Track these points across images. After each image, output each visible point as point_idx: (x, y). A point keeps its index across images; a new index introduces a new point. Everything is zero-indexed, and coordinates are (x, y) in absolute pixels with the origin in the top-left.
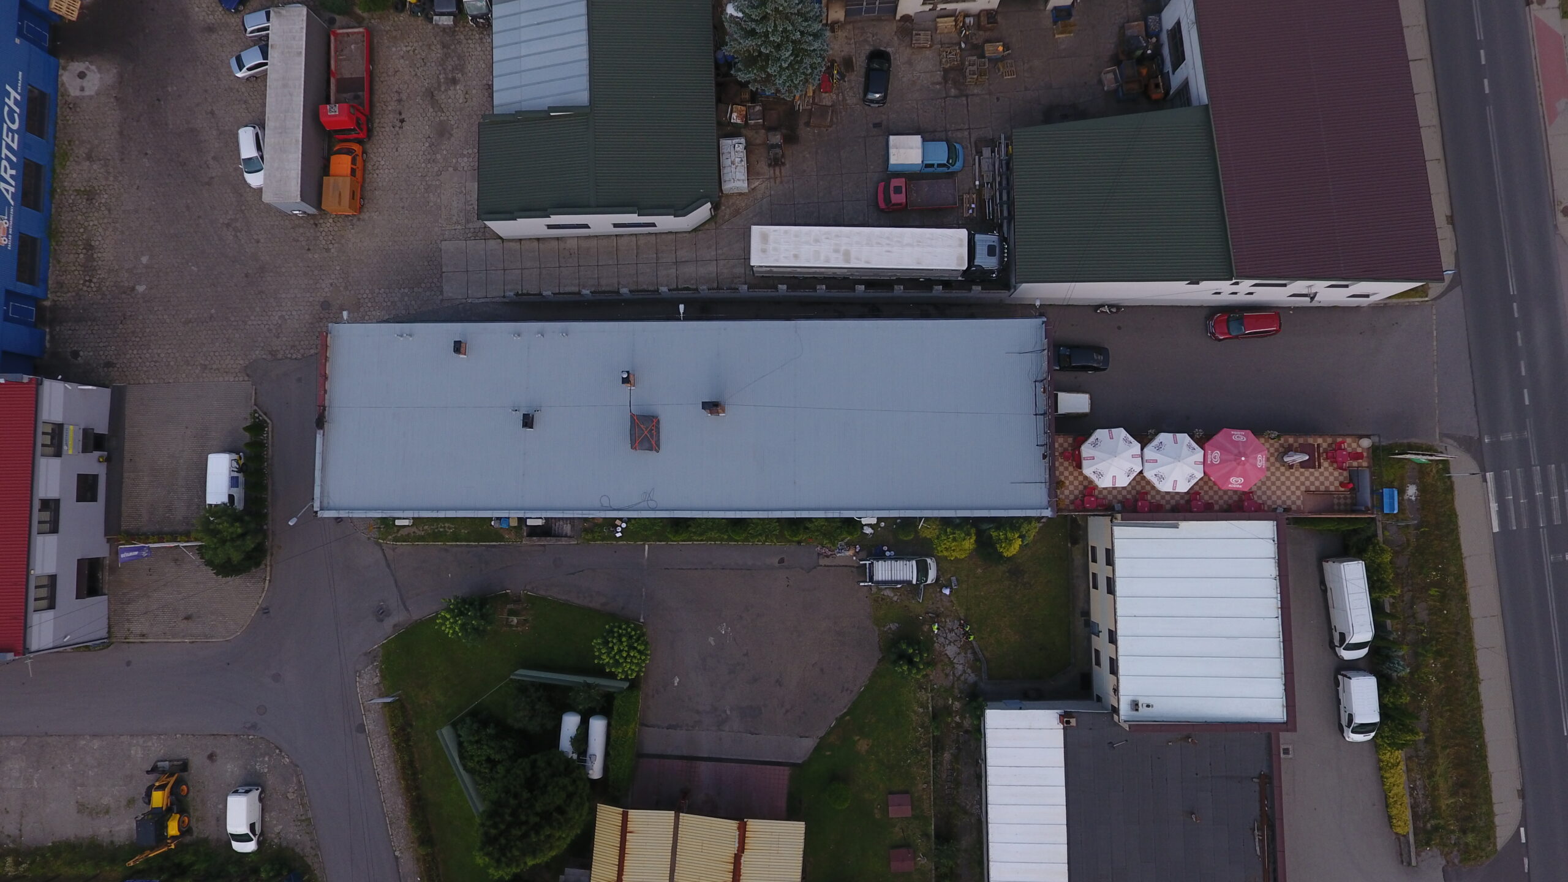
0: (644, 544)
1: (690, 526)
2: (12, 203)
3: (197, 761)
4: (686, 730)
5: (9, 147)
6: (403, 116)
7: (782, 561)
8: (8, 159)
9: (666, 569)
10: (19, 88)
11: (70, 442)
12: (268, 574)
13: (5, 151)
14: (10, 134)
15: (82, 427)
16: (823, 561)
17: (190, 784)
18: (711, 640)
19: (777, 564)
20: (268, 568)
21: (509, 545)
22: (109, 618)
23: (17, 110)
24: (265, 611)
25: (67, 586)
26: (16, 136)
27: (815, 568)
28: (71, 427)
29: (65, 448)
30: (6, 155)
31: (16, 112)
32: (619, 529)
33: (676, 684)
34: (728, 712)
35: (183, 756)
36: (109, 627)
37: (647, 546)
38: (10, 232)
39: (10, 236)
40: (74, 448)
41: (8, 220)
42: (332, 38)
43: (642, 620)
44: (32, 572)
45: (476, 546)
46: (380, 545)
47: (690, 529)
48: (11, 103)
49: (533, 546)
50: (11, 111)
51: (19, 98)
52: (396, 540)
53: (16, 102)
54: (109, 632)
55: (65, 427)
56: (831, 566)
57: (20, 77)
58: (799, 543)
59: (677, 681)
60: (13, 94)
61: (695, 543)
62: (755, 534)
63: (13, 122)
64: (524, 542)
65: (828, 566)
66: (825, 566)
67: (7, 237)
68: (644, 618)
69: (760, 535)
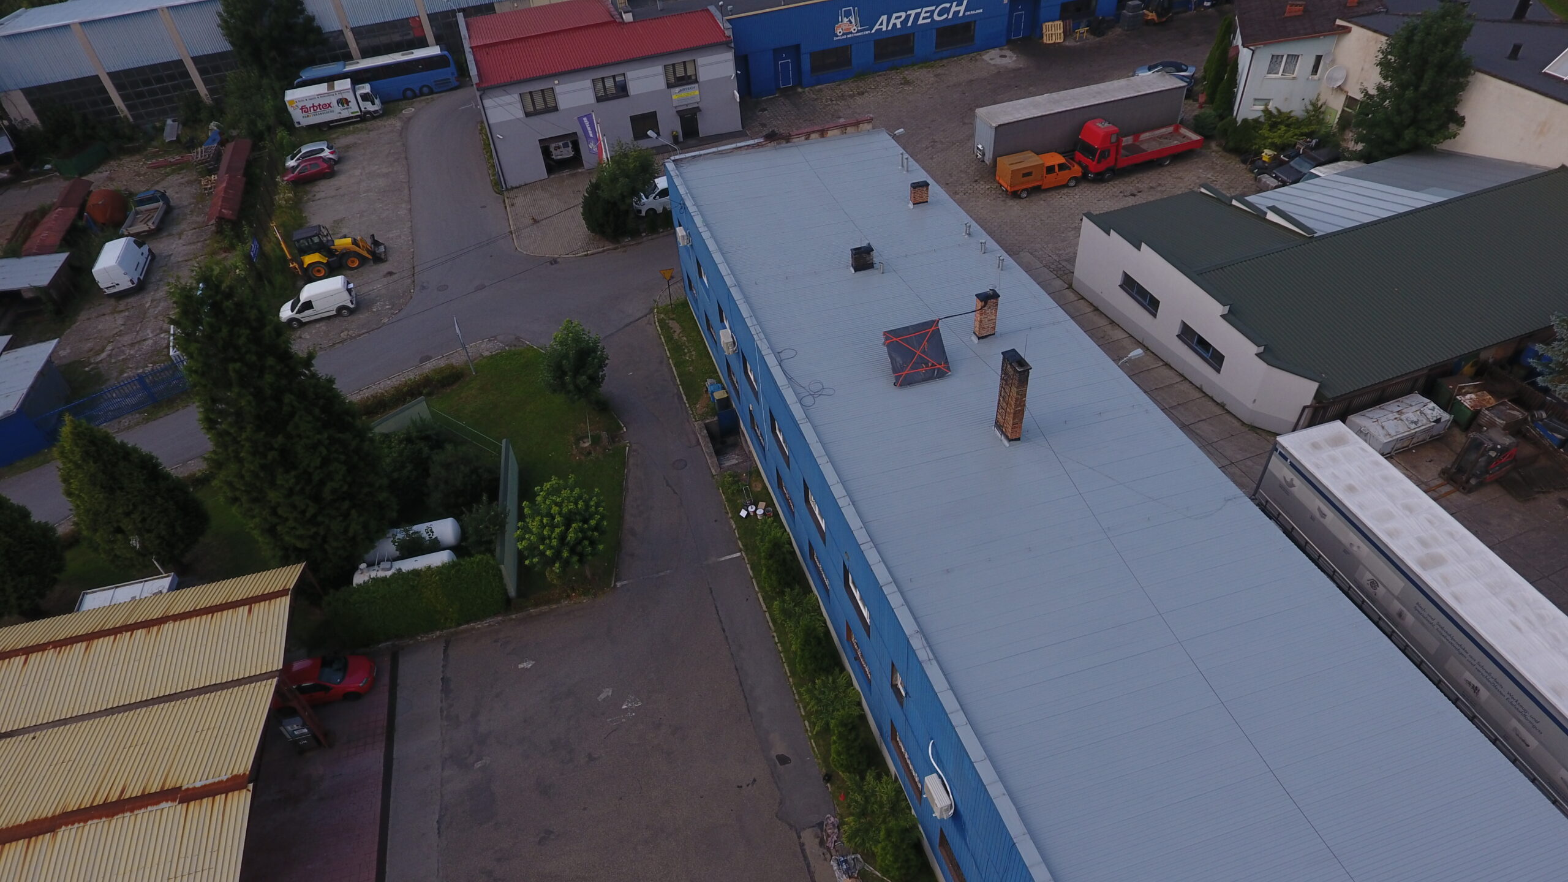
0: (740, 551)
1: (792, 589)
2: (873, 31)
3: (384, 268)
4: (441, 708)
5: (918, 15)
6: (1139, 194)
7: (783, 760)
8: (908, 17)
9: (710, 589)
10: (969, 13)
11: (683, 95)
12: (595, 251)
13: (913, 13)
14: (928, 14)
15: (700, 105)
16: (809, 838)
17: (360, 269)
18: (607, 692)
19: (774, 754)
20: (601, 249)
21: (687, 412)
22: (526, 185)
23: (950, 16)
24: (554, 261)
25: (549, 126)
26: (929, 20)
27: (791, 826)
28: (697, 92)
29: (677, 90)
30: (910, 15)
31: (948, 15)
32: (752, 509)
33: (520, 666)
34: (478, 765)
35: (390, 258)
36: (517, 188)
37: (738, 554)
38: (848, 36)
39: (845, 37)
40: (678, 100)
41: (858, 31)
42: (1171, 129)
43: (619, 584)
44: (556, 82)
45: (675, 384)
46: (651, 311)
47: (788, 590)
48: (954, 9)
49: (695, 433)
50: (947, 10)
51: (961, 14)
52: (660, 321)
53: (957, 13)
54: (513, 188)
55: (696, 85)
56: (805, 858)
57: (978, 11)
58: (828, 778)
59: (527, 665)
60: (962, 8)
61: (767, 614)
62: (816, 692)
63: (939, 15)
64: (696, 423)
65: (803, 851)
66: (802, 845)
67: (843, 34)
68: (623, 586)
69: (819, 701)
